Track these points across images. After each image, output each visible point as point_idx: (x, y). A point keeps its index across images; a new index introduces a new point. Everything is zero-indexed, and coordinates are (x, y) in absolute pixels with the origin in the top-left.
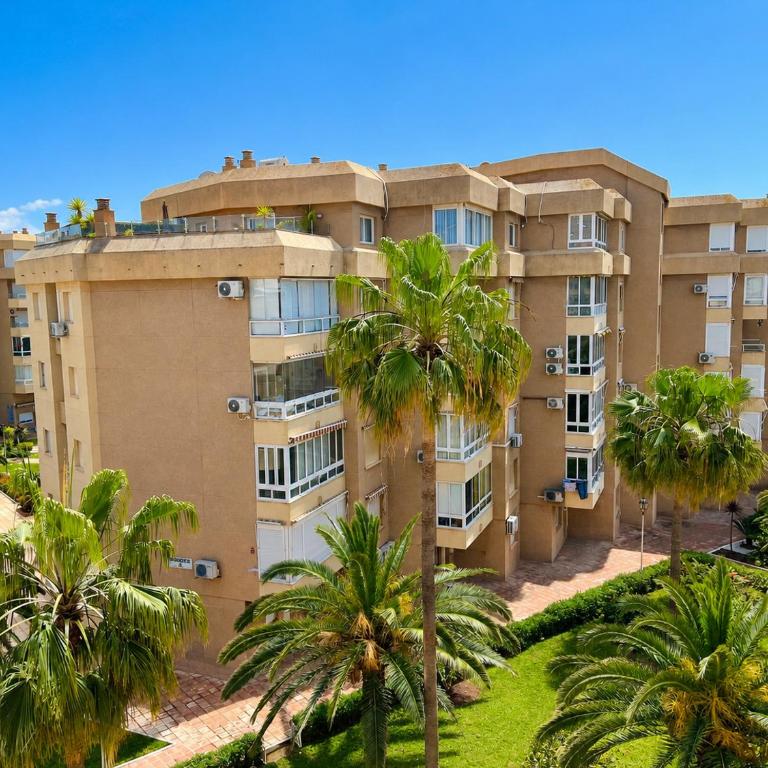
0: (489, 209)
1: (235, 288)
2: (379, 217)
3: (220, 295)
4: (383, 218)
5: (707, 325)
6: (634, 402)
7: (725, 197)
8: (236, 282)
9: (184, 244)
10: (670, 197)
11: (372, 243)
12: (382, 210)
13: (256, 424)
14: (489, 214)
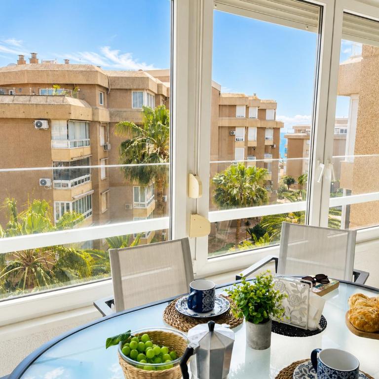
0: (154, 93)
1: (45, 125)
2: (105, 93)
3: (36, 127)
4: (107, 93)
5: (236, 148)
6: (222, 178)
7: (242, 95)
8: (46, 121)
9: (13, 101)
10: (221, 93)
11: (103, 105)
12: (107, 89)
13: (54, 192)
14: (154, 95)
